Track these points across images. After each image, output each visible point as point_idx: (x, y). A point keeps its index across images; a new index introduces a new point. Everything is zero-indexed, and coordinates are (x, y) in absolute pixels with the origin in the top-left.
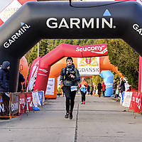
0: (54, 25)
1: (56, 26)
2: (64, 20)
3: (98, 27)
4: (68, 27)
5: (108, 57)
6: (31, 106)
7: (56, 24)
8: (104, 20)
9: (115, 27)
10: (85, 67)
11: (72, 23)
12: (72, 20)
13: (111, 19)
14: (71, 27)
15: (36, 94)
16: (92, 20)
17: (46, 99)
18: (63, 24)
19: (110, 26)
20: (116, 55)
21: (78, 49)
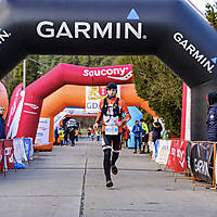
0: (50, 33)
1: (52, 35)
3: (118, 37)
4: (71, 37)
5: (133, 85)
6: (11, 161)
7: (52, 31)
8: (128, 26)
9: (145, 37)
11: (77, 30)
12: (77, 25)
13: (140, 25)
14: (77, 36)
16: (109, 26)
19: (138, 35)
20: (146, 82)
21: (87, 73)
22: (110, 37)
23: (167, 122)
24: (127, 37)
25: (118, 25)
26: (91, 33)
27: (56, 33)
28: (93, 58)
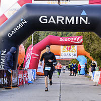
0: (45, 21)
2: (52, 17)
3: (77, 23)
4: (55, 23)
5: (83, 45)
6: (26, 80)
7: (46, 20)
8: (81, 18)
9: (89, 23)
10: (66, 53)
11: (58, 20)
13: (87, 18)
15: (30, 72)
16: (73, 18)
17: (37, 75)
18: (52, 20)
19: (86, 22)
20: (89, 44)
21: (61, 40)
22: (73, 23)
23: (98, 63)
24: (81, 23)
25: (77, 17)
26: (64, 21)
27: (48, 21)
28: (64, 33)
